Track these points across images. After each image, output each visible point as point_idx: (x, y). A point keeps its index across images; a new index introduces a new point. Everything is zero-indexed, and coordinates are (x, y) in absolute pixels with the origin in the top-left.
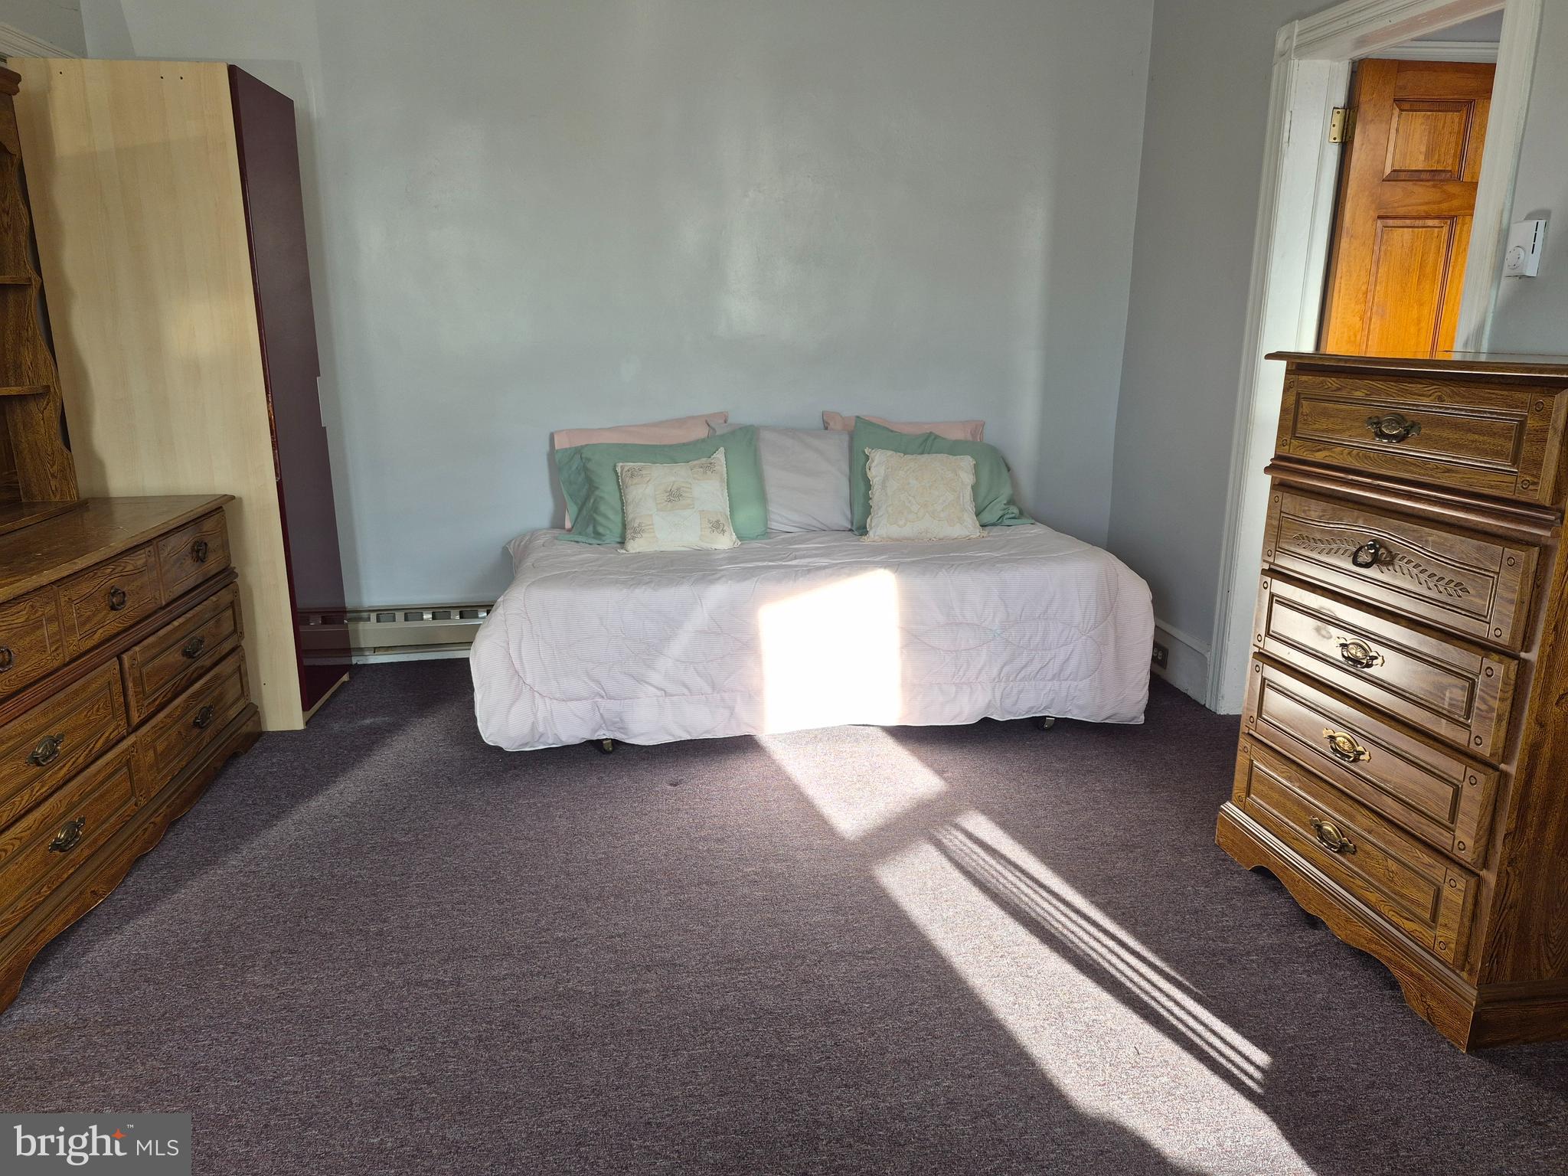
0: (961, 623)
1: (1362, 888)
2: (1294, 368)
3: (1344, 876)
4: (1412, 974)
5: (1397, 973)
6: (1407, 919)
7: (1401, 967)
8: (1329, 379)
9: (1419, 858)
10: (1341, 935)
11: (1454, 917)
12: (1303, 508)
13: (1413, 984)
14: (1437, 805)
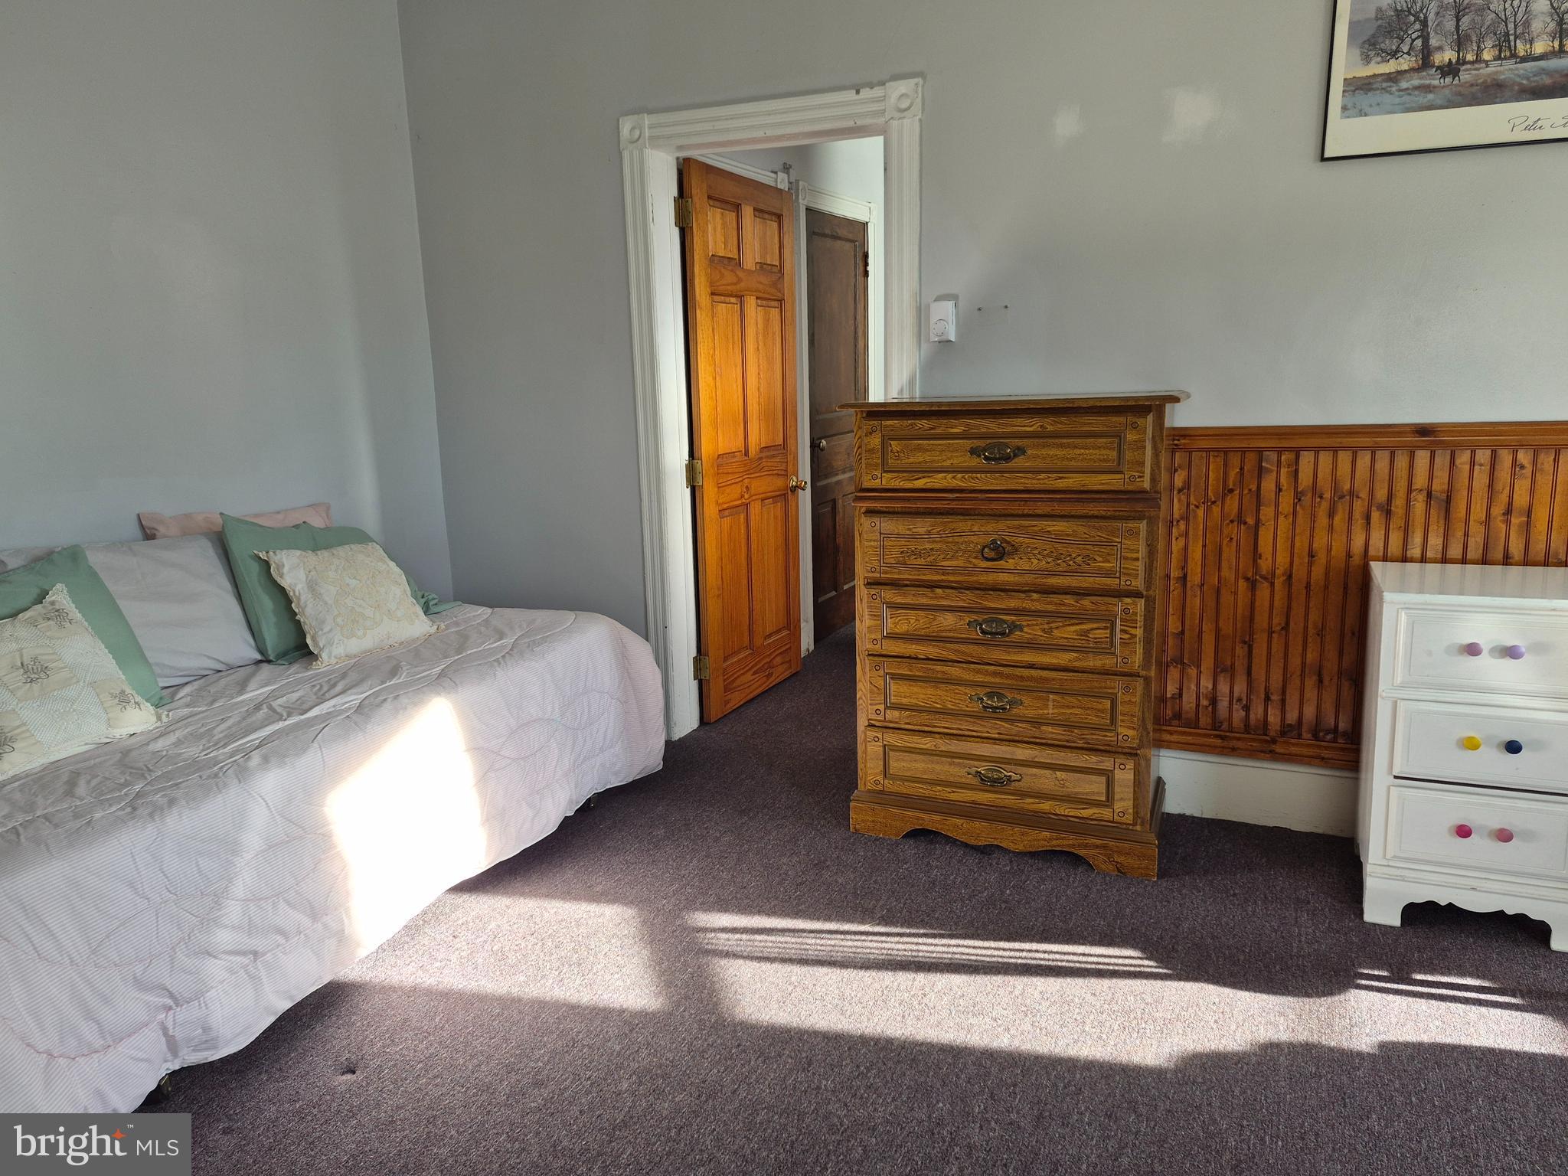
0: (529, 723)
1: (1033, 803)
2: (864, 415)
3: (1013, 801)
4: (1097, 847)
5: (1082, 852)
6: (1083, 809)
7: (1086, 846)
8: (918, 421)
9: (1088, 760)
10: (1020, 848)
11: (1127, 790)
12: (907, 527)
13: (1099, 853)
14: (1097, 717)
